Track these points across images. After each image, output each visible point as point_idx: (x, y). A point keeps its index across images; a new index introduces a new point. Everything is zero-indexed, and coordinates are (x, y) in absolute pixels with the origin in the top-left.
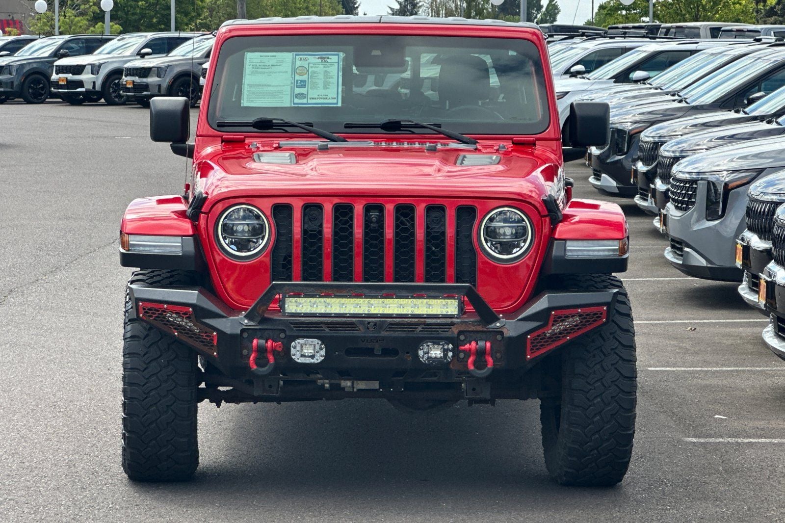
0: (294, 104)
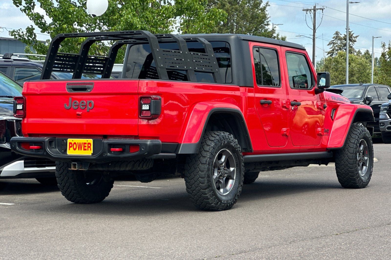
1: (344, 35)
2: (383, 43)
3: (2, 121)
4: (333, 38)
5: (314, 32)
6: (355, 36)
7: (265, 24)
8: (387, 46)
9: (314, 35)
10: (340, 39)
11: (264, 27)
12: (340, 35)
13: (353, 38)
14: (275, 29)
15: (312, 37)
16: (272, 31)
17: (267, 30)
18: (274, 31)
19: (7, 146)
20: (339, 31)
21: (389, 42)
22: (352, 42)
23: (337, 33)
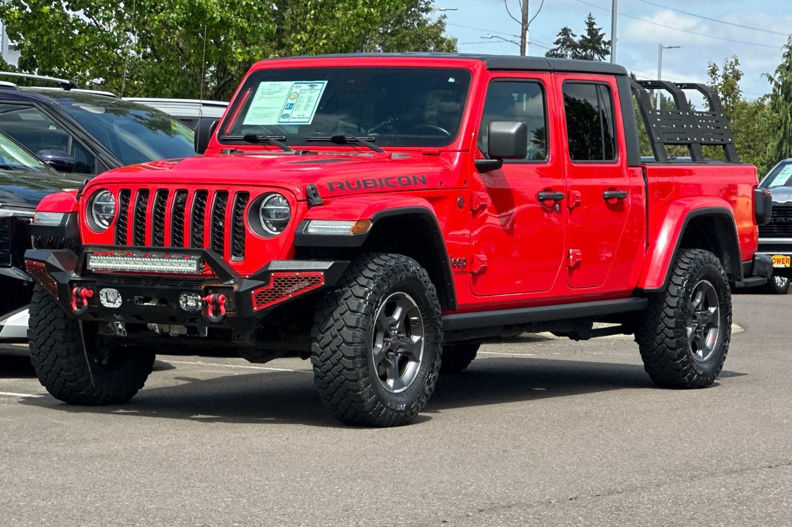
0: (279, 122)
1: (583, 36)
2: (712, 65)
3: (5, 220)
4: (557, 43)
5: (525, 30)
6: (607, 41)
7: (422, 8)
8: (720, 72)
9: (523, 37)
10: (574, 46)
11: (419, 15)
12: (573, 38)
13: (603, 46)
14: (444, 22)
15: (519, 40)
16: (436, 25)
17: (426, 22)
18: (442, 26)
19: (13, 272)
20: (569, 27)
21: (725, 62)
22: (601, 54)
23: (565, 31)
